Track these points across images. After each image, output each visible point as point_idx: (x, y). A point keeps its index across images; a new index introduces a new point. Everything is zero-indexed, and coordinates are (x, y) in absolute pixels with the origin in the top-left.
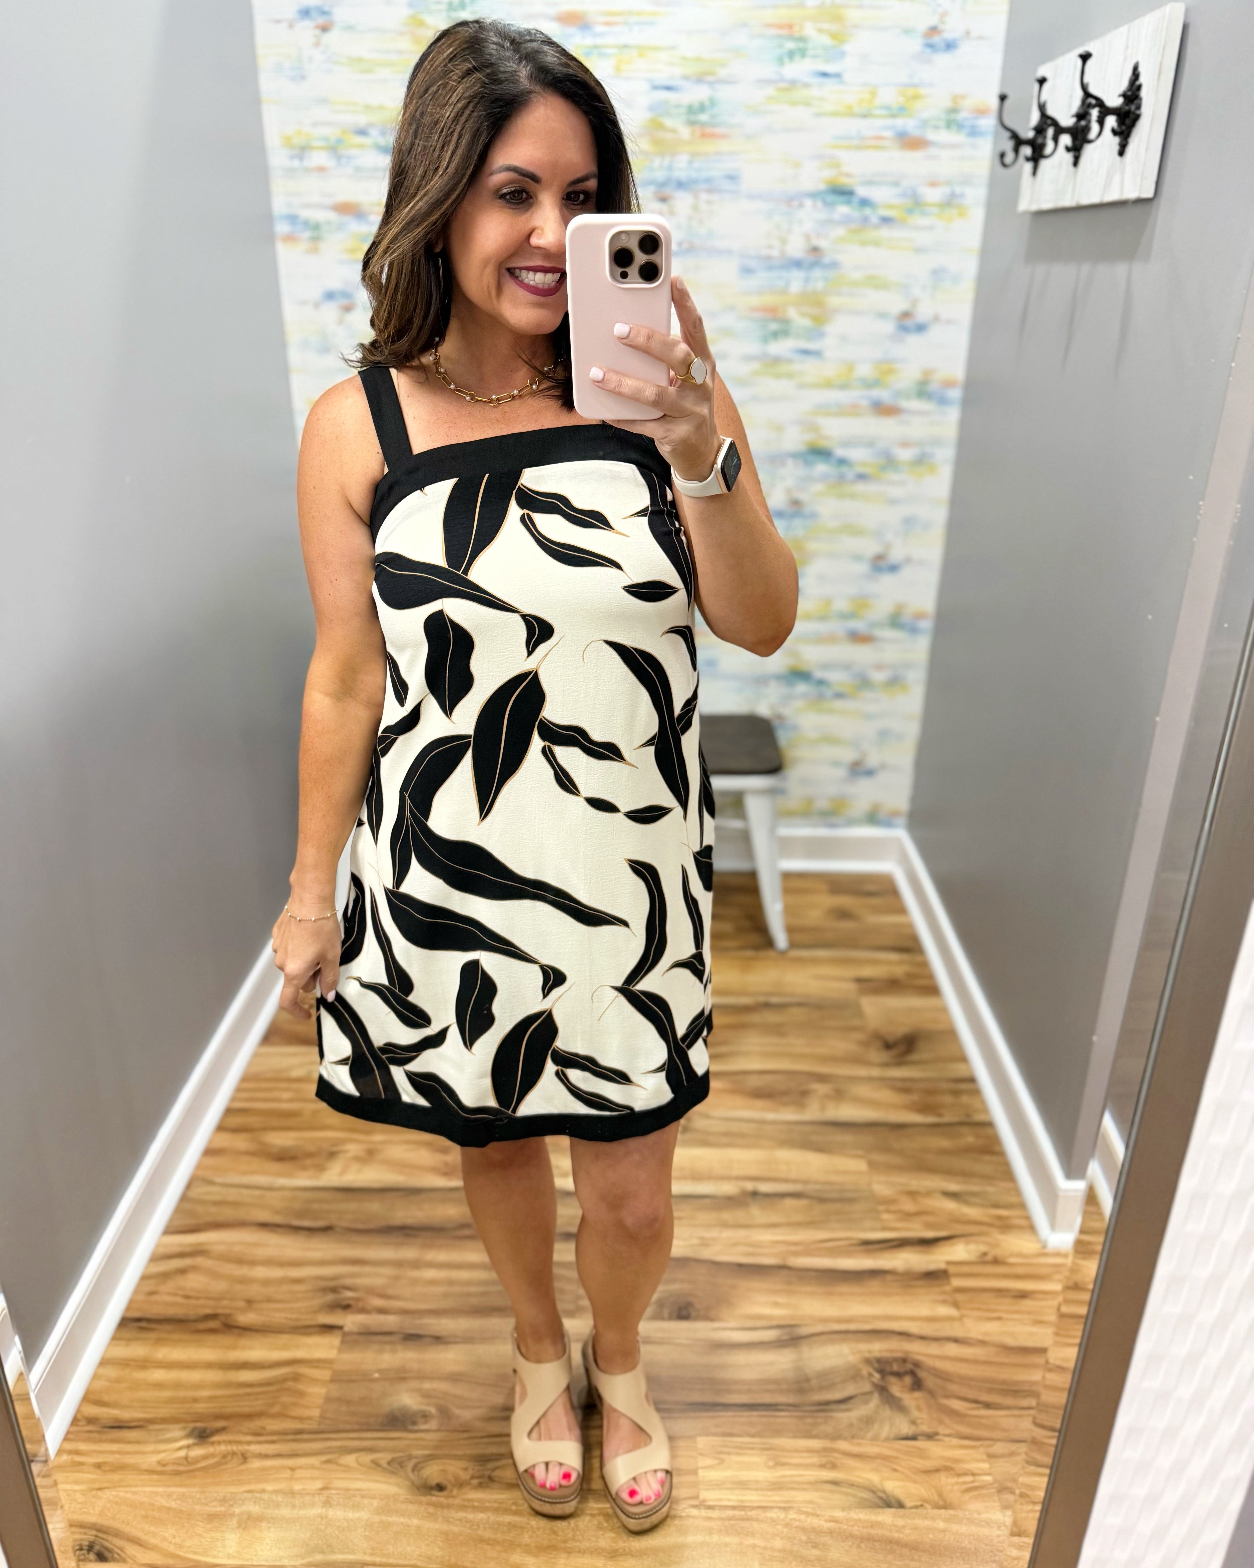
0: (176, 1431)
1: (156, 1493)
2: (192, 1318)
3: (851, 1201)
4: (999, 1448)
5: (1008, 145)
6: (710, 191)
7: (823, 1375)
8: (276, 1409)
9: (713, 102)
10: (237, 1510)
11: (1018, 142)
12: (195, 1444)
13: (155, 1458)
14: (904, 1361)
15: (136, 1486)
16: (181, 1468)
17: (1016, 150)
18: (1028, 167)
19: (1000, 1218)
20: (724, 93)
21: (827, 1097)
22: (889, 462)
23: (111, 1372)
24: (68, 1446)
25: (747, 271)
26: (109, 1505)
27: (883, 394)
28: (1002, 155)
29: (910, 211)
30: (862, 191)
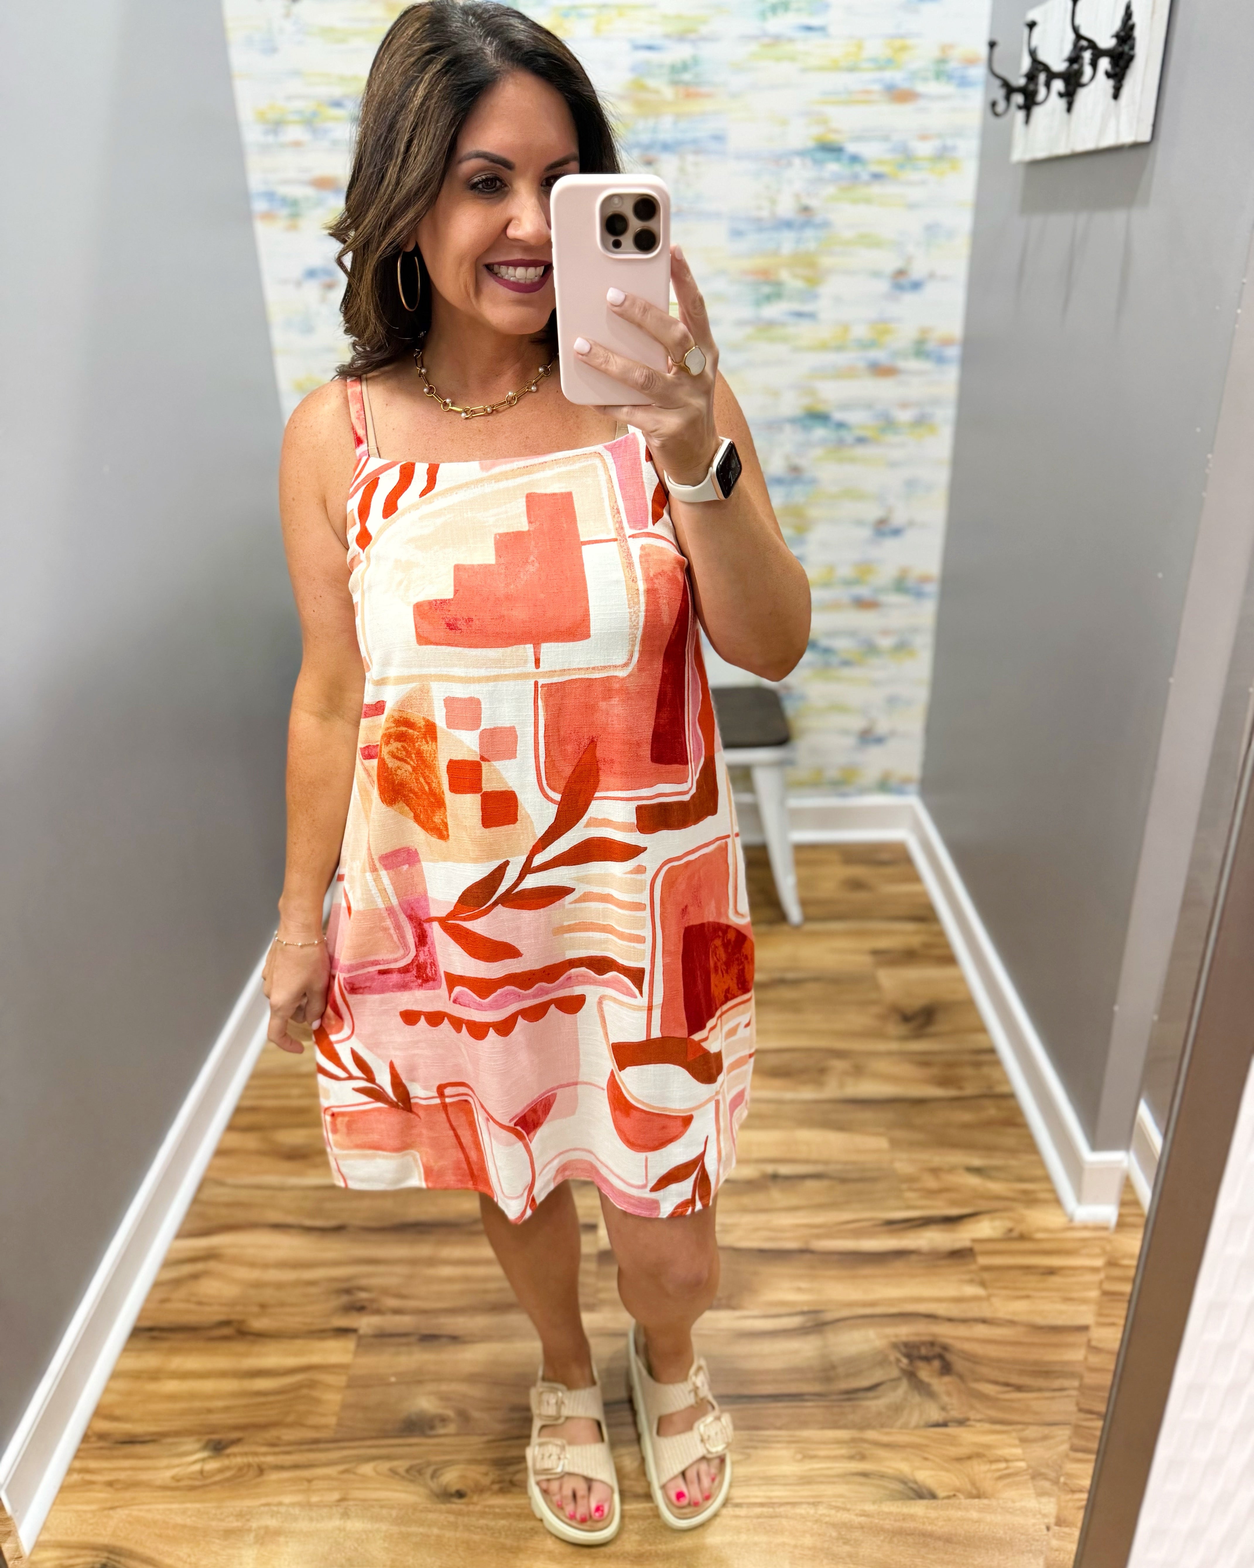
0: (190, 1445)
1: (170, 1510)
2: (205, 1325)
3: (873, 1180)
4: (1031, 1432)
5: (999, 94)
6: (696, 152)
7: (851, 1361)
8: (291, 1418)
9: (696, 61)
10: (254, 1525)
11: (1010, 90)
12: (210, 1458)
13: (169, 1474)
14: (932, 1344)
15: (150, 1503)
16: (197, 1483)
17: (1008, 98)
18: (1021, 115)
19: (1024, 1192)
20: (706, 51)
21: (846, 1073)
22: (888, 424)
23: (122, 1385)
24: (78, 1464)
25: (737, 234)
26: (121, 1525)
27: (879, 355)
28: (994, 104)
29: (901, 166)
30: (852, 148)
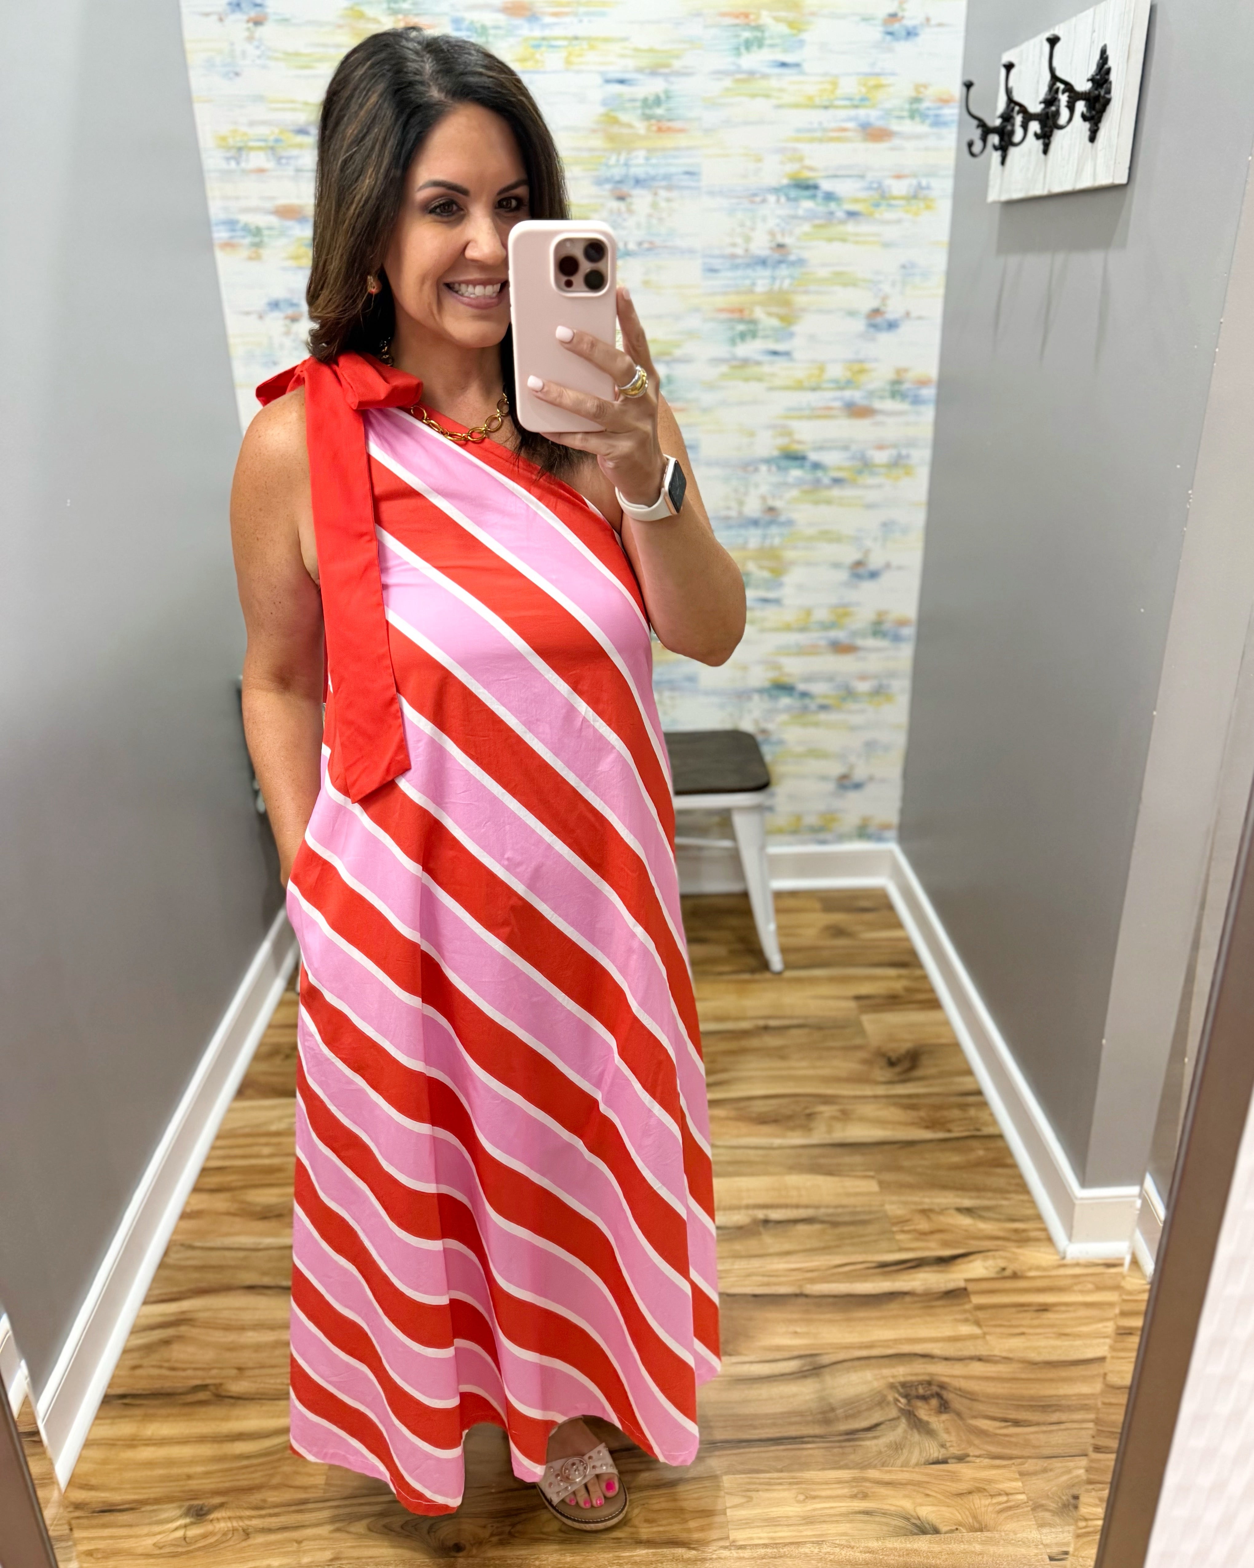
0: (172, 1511)
2: (180, 1391)
3: (864, 1223)
4: (1031, 1465)
5: (975, 134)
6: (669, 188)
7: (848, 1403)
8: (275, 1481)
11: (986, 130)
13: (150, 1541)
14: (930, 1383)
16: (179, 1550)
17: (984, 139)
18: (997, 156)
19: (1016, 1231)
21: (834, 1118)
22: (865, 465)
23: (97, 1453)
25: (711, 271)
27: (856, 395)
28: (970, 145)
29: (877, 205)
30: (827, 186)
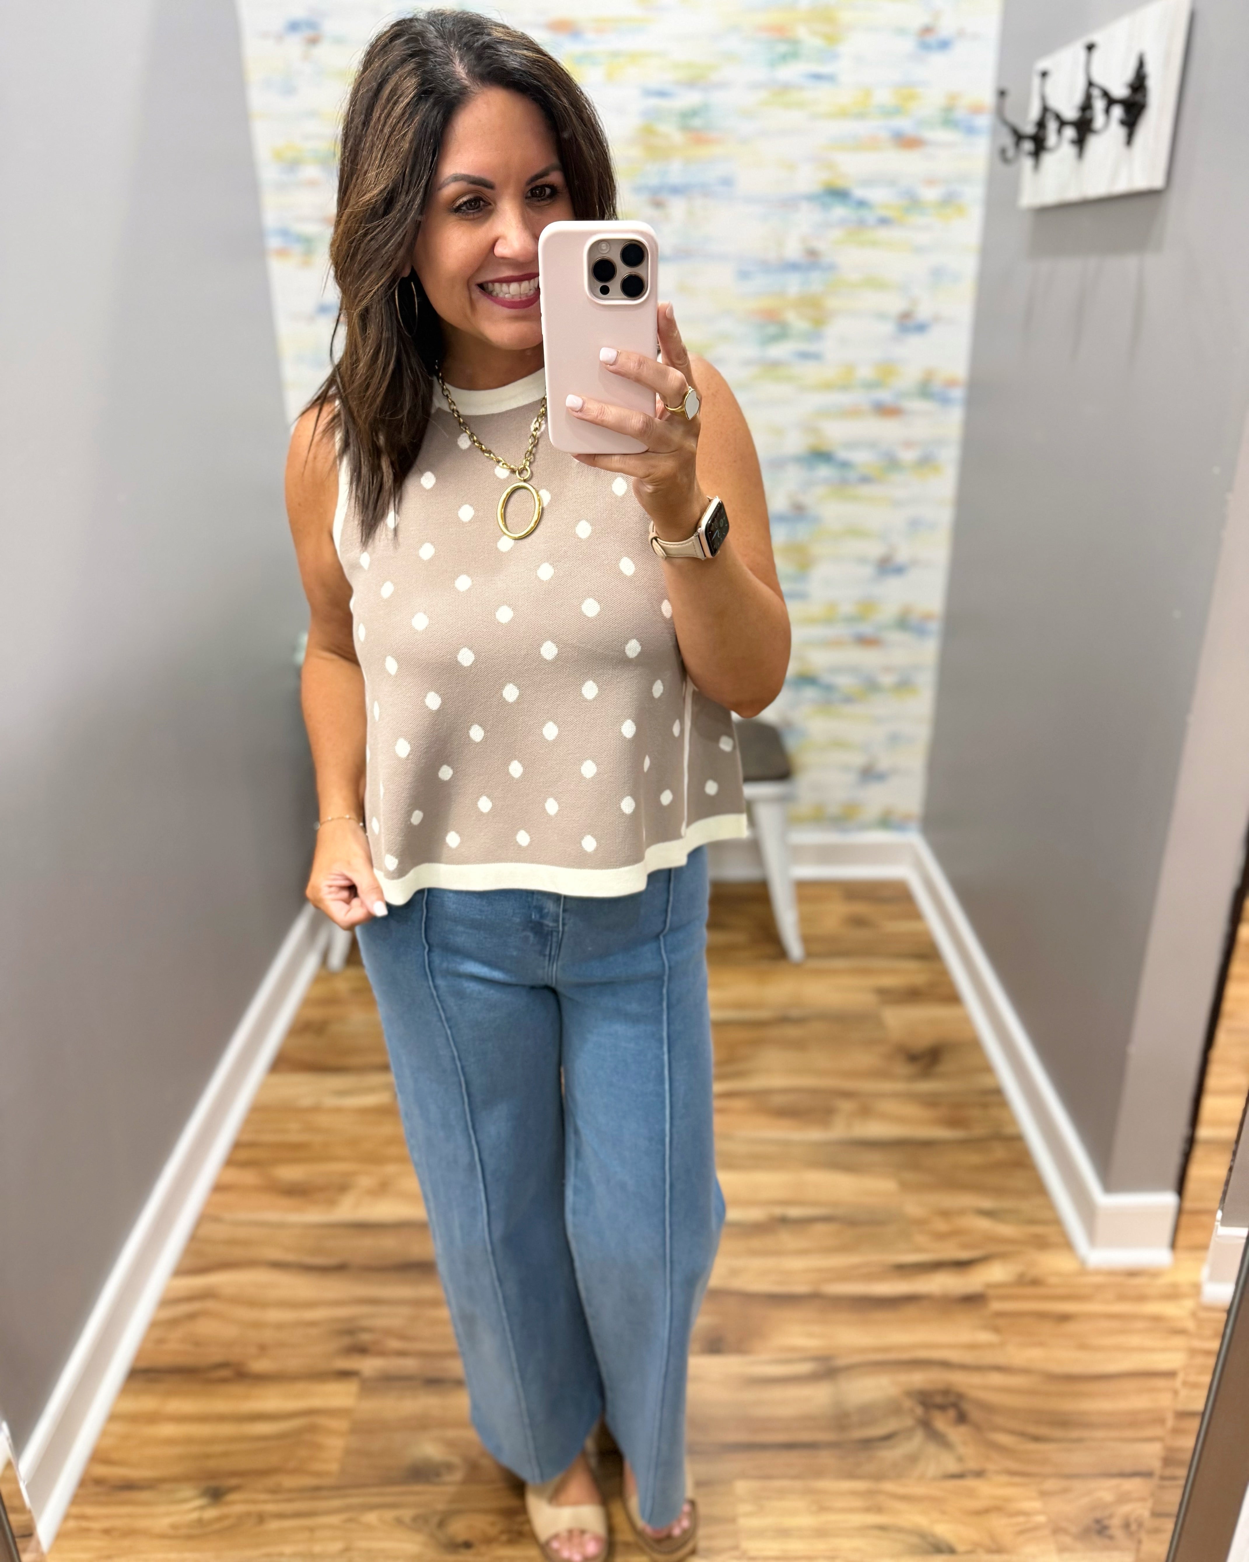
0: (187, 1491)
2: (202, 1367)
3: (883, 1223)
4: (1050, 1485)
6: (705, 196)
7: (863, 1409)
8: (292, 1464)
9: (705, 107)
11: (1019, 137)
12: (208, 1505)
14: (946, 1392)
15: (148, 1552)
17: (1017, 145)
19: (1036, 1235)
21: (853, 1114)
22: (893, 464)
23: (119, 1428)
24: (76, 1510)
25: (743, 275)
27: (884, 396)
28: (1003, 152)
29: (908, 211)
30: (859, 193)
